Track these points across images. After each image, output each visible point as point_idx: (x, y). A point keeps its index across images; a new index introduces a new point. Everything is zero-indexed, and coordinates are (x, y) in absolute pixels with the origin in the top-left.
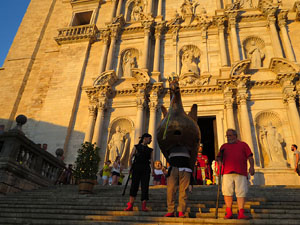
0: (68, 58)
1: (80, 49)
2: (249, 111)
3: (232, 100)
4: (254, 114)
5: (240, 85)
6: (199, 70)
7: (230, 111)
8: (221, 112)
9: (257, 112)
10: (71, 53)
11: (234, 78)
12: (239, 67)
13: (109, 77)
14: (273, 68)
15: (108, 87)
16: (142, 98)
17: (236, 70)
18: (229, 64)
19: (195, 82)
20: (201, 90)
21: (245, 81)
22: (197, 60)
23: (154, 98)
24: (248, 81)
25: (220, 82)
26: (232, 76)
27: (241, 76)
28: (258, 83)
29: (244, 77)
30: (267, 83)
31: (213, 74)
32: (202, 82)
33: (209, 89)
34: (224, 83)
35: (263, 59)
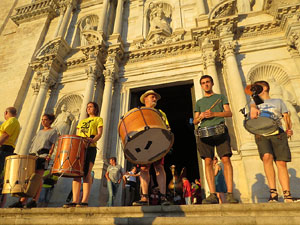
0: (25, 36)
1: (38, 25)
2: (239, 66)
3: (214, 54)
4: (246, 70)
5: (224, 30)
6: (171, 30)
9: (250, 67)
10: (28, 31)
11: (213, 23)
12: (220, 9)
13: (57, 46)
14: (268, 8)
15: (53, 56)
16: (93, 65)
17: (216, 14)
18: (207, 11)
19: (166, 41)
20: (171, 49)
21: (230, 25)
22: (169, 20)
23: (110, 65)
24: (235, 26)
25: (196, 34)
26: (212, 21)
27: (225, 19)
28: (248, 29)
29: (228, 20)
30: (262, 26)
31: (188, 30)
32: (174, 40)
33: (184, 47)
34: (202, 33)
35: (252, 4)
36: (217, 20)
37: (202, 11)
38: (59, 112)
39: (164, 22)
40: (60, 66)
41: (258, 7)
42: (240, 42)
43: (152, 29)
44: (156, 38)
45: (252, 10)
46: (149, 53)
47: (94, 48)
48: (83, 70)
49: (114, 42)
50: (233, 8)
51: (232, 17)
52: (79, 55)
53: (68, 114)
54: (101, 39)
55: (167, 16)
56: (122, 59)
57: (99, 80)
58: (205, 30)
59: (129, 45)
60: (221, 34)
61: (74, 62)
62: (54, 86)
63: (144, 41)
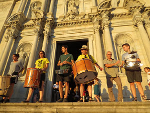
1: (8, 4)
2: (111, 33)
3: (99, 26)
4: (114, 35)
5: (105, 15)
6: (78, 12)
7: (97, 34)
8: (92, 36)
9: (116, 34)
10: (3, 7)
11: (99, 11)
12: (103, 4)
13: (19, 17)
14: (126, 6)
15: (17, 22)
16: (38, 28)
17: (101, 6)
18: (97, 5)
19: (76, 18)
20: (78, 22)
21: (107, 13)
22: (78, 7)
23: (47, 28)
24: (110, 13)
25: (91, 16)
26: (99, 10)
27: (105, 9)
28: (116, 15)
29: (106, 10)
30: (122, 15)
31: (87, 13)
32: (80, 18)
33: (84, 22)
34: (94, 16)
35: (118, 3)
36: (101, 10)
37: (94, 4)
38: (19, 51)
39: (75, 8)
40: (20, 27)
41: (121, 5)
42: (112, 21)
43: (69, 11)
44: (71, 16)
45: (118, 6)
46: (67, 24)
47: (39, 19)
48: (32, 30)
49: (49, 17)
50: (109, 4)
51: (108, 9)
52: (31, 22)
53: (24, 53)
54: (42, 15)
55: (77, 5)
56: (53, 26)
57: (41, 36)
58: (95, 14)
59: (57, 19)
60: (103, 17)
61: (28, 26)
62: (17, 37)
63: (65, 17)
